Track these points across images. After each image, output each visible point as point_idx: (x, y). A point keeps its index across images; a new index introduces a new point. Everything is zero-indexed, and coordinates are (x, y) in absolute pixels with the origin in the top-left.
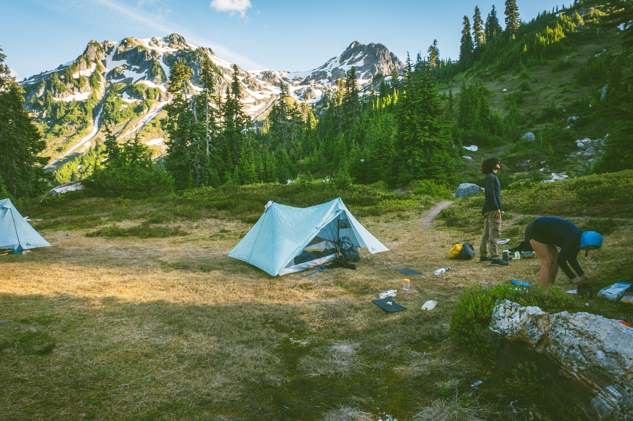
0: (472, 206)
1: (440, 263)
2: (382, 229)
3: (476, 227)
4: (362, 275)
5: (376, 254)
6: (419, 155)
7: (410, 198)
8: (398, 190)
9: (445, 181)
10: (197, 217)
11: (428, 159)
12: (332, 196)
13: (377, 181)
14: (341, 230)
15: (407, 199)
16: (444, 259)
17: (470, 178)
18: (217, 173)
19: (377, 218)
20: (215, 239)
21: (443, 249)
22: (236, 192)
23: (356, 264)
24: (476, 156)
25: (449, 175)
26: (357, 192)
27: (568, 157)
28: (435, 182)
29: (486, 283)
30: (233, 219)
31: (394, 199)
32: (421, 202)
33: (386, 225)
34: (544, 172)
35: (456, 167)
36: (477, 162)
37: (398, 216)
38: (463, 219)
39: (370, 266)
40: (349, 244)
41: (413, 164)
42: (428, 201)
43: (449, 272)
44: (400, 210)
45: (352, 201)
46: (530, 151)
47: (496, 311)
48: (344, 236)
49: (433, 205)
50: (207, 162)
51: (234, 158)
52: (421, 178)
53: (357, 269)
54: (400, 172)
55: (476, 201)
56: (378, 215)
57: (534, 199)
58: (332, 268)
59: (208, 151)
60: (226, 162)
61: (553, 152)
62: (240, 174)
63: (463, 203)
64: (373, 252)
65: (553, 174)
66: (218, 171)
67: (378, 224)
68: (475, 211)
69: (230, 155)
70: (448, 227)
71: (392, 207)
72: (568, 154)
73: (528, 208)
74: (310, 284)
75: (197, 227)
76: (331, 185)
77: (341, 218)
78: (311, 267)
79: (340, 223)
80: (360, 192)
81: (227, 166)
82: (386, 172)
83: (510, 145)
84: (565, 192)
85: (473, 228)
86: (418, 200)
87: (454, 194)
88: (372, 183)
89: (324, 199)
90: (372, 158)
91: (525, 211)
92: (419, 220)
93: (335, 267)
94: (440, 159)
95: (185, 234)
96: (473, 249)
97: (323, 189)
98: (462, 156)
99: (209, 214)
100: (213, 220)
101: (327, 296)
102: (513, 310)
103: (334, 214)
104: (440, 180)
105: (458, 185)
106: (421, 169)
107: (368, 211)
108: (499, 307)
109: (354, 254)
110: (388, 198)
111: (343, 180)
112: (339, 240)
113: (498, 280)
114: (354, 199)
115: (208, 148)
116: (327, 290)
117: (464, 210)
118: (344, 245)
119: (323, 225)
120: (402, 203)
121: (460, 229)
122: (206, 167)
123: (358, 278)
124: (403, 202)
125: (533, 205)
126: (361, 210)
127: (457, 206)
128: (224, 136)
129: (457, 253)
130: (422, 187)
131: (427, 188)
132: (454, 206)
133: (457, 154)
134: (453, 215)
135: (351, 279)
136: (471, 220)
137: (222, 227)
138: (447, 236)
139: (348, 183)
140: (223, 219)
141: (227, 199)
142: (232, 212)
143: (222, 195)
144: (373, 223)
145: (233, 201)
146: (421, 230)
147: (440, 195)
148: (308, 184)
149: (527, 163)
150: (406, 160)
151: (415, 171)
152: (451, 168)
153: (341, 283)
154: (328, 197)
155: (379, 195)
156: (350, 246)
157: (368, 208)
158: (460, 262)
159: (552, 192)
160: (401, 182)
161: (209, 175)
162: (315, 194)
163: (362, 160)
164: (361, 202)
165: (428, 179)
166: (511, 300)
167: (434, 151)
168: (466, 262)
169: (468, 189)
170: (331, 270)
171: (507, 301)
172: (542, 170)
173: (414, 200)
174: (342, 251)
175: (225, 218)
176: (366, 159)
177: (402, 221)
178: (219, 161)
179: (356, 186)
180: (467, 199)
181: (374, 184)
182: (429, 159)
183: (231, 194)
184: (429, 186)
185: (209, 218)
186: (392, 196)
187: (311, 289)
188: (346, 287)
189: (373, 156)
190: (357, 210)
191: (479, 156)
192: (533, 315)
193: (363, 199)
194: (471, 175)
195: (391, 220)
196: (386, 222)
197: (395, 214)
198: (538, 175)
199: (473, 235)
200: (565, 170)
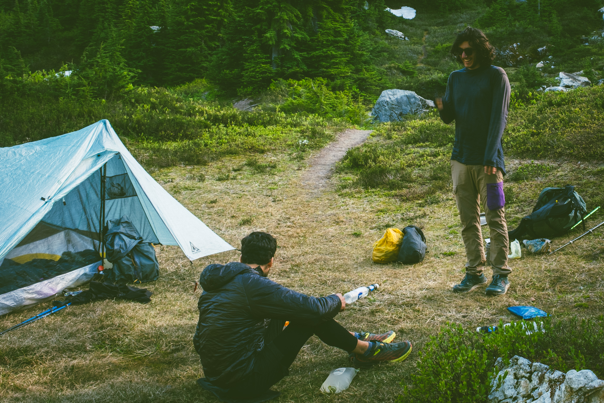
0: (414, 141)
1: (353, 276)
2: (211, 197)
3: (426, 188)
4: (168, 317)
5: (200, 259)
6: (292, 23)
7: (276, 122)
8: (243, 103)
9: (348, 82)
11: (312, 33)
12: (81, 115)
13: (191, 80)
14: (109, 203)
15: (269, 123)
16: (362, 265)
17: (401, 78)
19: (197, 170)
21: (358, 240)
23: (150, 288)
24: (412, 30)
25: (357, 71)
26: (147, 107)
27: (587, 41)
28: (327, 85)
29: (459, 316)
31: (239, 124)
32: (302, 132)
33: (221, 186)
34: (544, 70)
35: (371, 52)
36: (415, 44)
37: (250, 164)
38: (397, 170)
39: (186, 290)
40: (132, 237)
41: (279, 42)
42: (318, 129)
43: (376, 296)
44: (253, 149)
45: (134, 129)
46: (517, 24)
47: (499, 386)
48: (117, 217)
49: (330, 138)
52: (296, 76)
53: (154, 300)
54: (246, 60)
55: (422, 130)
56: (201, 162)
57: (537, 126)
58: (87, 302)
61: (560, 28)
63: (395, 135)
64: (193, 256)
65: (562, 74)
67: (200, 184)
68: (421, 151)
70: (366, 188)
71: (232, 144)
72: (587, 34)
73: (528, 146)
74: (26, 350)
76: (76, 87)
77: (110, 173)
78: (27, 302)
79: (107, 185)
80: (154, 107)
82: (214, 58)
83: (480, 10)
84: (595, 111)
85: (418, 189)
86: (295, 126)
87: (369, 114)
88: (178, 84)
89: (58, 123)
90: (180, 23)
91: (523, 152)
92: (300, 174)
93: (94, 301)
94: (337, 33)
96: (423, 238)
97: (56, 98)
98: (384, 28)
101: (76, 379)
102: (535, 381)
103: (90, 161)
104: (338, 82)
105: (379, 95)
106: (297, 55)
107: (176, 152)
108: (506, 374)
109: (145, 262)
110: (225, 121)
111: (108, 75)
112: (106, 229)
113: (482, 308)
114: (138, 122)
116: (75, 362)
117: (398, 149)
118: (117, 241)
119: (60, 191)
120: (258, 133)
121: (393, 192)
123: (159, 324)
124: (259, 130)
125: (536, 138)
126: (156, 151)
127: (381, 141)
129: (391, 248)
130: (300, 96)
131: (310, 98)
132: (375, 140)
133: (373, 24)
134: (374, 161)
135: (140, 327)
136: (415, 173)
138: (364, 210)
139: (121, 83)
144: (188, 183)
146: (304, 197)
147: (340, 115)
148: (14, 81)
149: (512, 50)
150: (261, 33)
151: (282, 60)
152: (362, 55)
153: (113, 341)
154: (70, 117)
155: (202, 113)
156: (133, 243)
157: (174, 144)
158: (397, 271)
159: (570, 111)
160: (250, 83)
162: (32, 110)
163: (155, 28)
164: (157, 130)
165: (313, 77)
166: (529, 358)
167: (325, 14)
168: (411, 268)
169: (399, 103)
170: (85, 307)
171: (522, 360)
172: (540, 65)
173: (285, 127)
174: (113, 256)
176: (163, 25)
177: (258, 176)
179: (143, 90)
180: (403, 126)
181: (184, 87)
182: (314, 33)
184: (315, 93)
186: (234, 117)
187: (29, 363)
188: (127, 351)
189: (183, 18)
190: (146, 149)
191: (419, 32)
192: (580, 389)
193: (161, 123)
194: (404, 73)
195: (233, 174)
196: (220, 180)
197: (241, 160)
198: (534, 75)
199: (421, 205)
200: (582, 67)
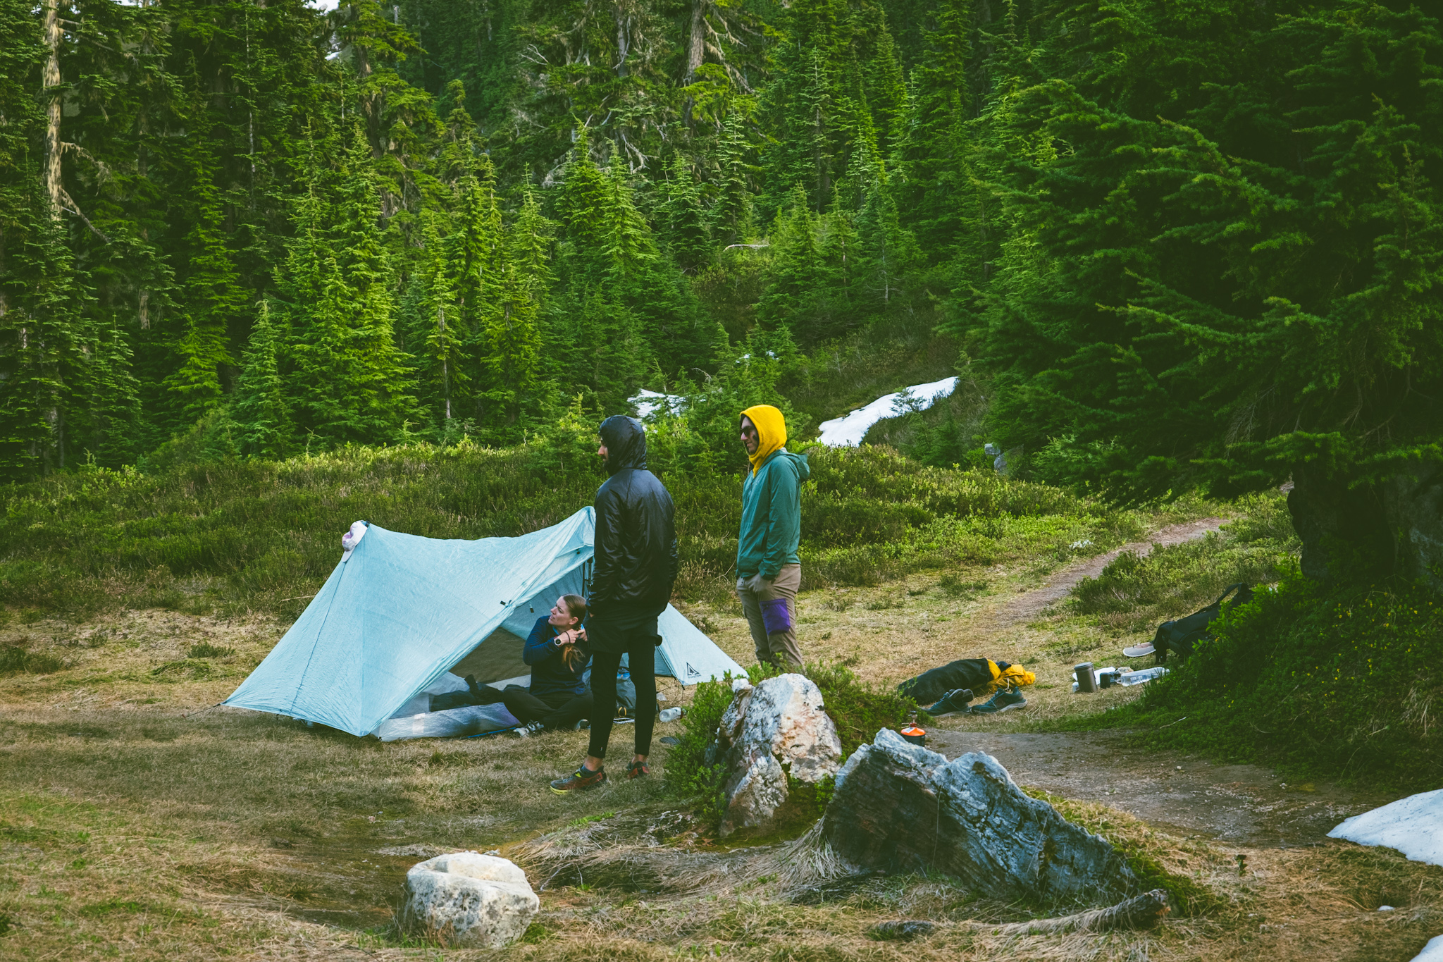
10: (91, 607)
18: (122, 351)
20: (175, 677)
22: (255, 491)
30: (243, 611)
37: (946, 584)
50: (53, 271)
51: (245, 237)
59: (54, 190)
60: (184, 270)
62: (286, 365)
64: (688, 681)
66: (135, 334)
69: (214, 214)
75: (96, 642)
81: (193, 298)
95: (49, 666)
99: (140, 591)
100: (159, 614)
103: (567, 560)
115: (55, 166)
119: (525, 594)
122: (46, 313)
128: (170, 79)
137: (196, 640)
140: (198, 612)
141: (214, 526)
142: (236, 581)
143: (189, 510)
145: (239, 534)
161: (65, 370)
175: (208, 608)
178: (135, 262)
183: (231, 502)
185: (140, 606)
